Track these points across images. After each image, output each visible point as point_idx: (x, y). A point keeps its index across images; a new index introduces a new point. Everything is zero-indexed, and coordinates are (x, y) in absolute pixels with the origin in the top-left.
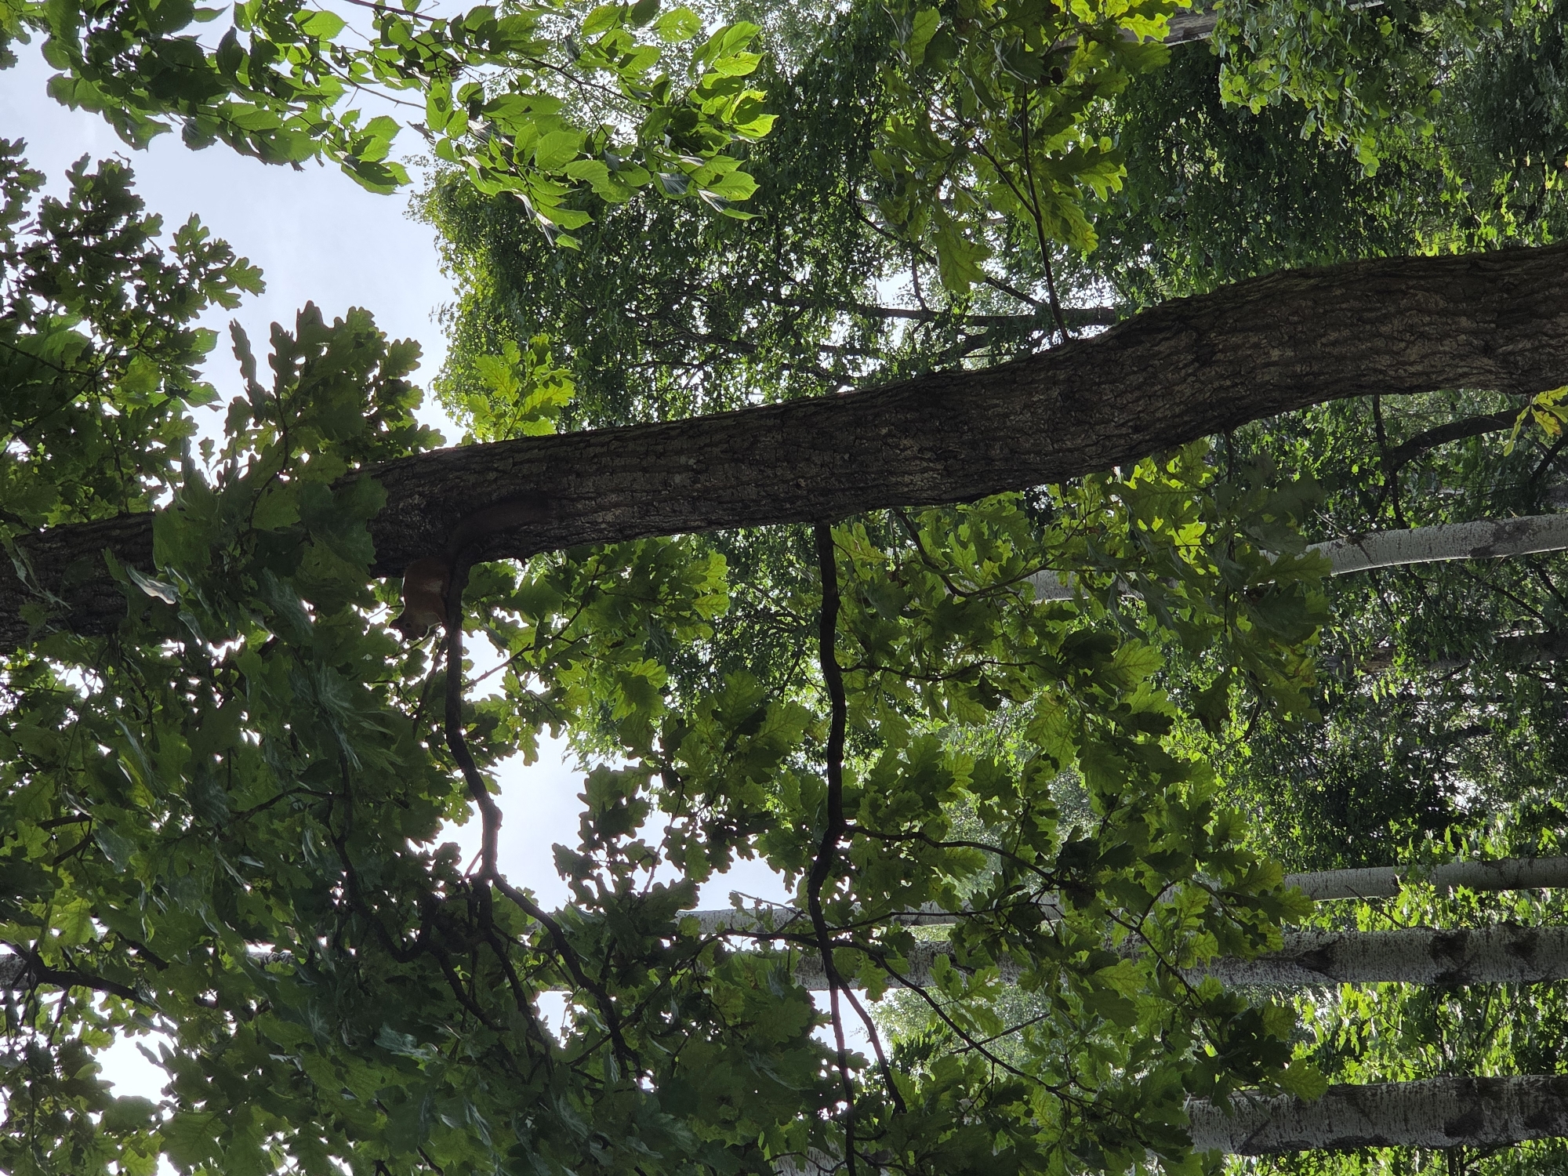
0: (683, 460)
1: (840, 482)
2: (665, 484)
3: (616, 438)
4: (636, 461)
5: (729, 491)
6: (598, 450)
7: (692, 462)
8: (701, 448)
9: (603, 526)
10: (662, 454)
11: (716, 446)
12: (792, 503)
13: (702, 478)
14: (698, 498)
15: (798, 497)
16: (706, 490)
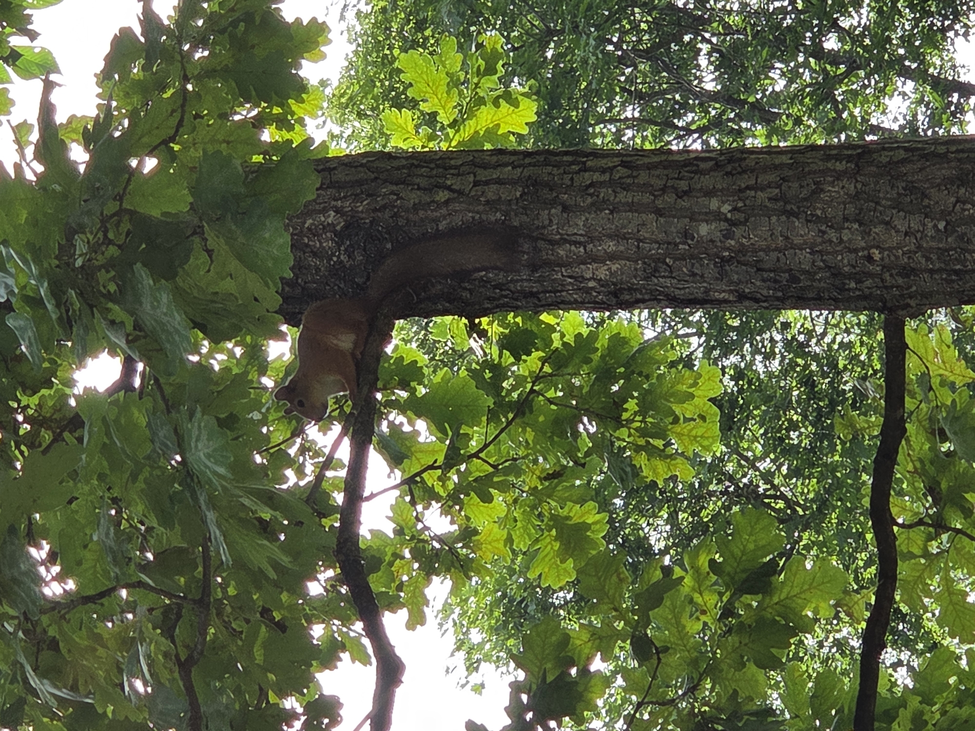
0: (714, 204)
1: (928, 259)
2: (686, 235)
3: (624, 164)
4: (647, 198)
5: (774, 255)
6: (596, 177)
7: (726, 208)
8: (741, 190)
9: (591, 284)
10: (685, 193)
11: (762, 189)
12: (859, 281)
13: (738, 231)
14: (729, 260)
15: (870, 275)
16: (742, 250)
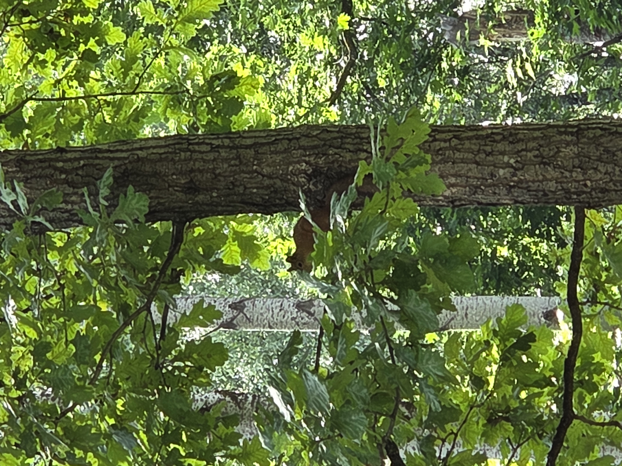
0: (506, 159)
2: (492, 175)
3: (455, 137)
4: (471, 156)
5: (537, 184)
6: (443, 144)
7: (512, 161)
8: (519, 152)
10: (490, 153)
11: (530, 151)
16: (520, 181)
